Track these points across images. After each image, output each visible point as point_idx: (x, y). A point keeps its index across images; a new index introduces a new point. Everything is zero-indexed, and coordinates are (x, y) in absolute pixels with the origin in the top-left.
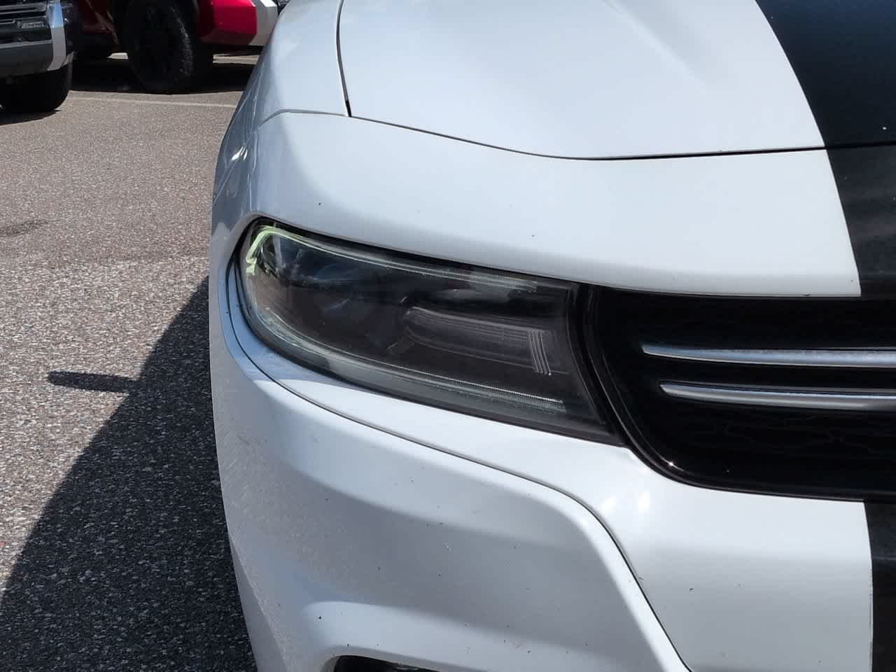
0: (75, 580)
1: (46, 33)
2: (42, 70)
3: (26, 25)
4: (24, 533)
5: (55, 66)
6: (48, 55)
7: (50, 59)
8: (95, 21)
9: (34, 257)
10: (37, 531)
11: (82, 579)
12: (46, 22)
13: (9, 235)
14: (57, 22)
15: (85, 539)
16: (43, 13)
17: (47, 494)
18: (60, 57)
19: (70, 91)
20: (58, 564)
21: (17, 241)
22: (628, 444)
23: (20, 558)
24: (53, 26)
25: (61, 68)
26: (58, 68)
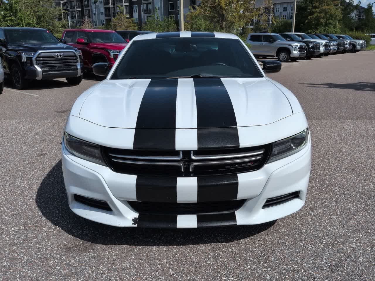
0: (54, 180)
1: (77, 69)
2: (76, 76)
3: (73, 67)
4: (48, 172)
5: (78, 76)
6: (77, 73)
7: (77, 74)
8: (89, 65)
9: (65, 118)
10: (51, 172)
11: (56, 180)
12: (77, 67)
13: (62, 113)
14: (79, 67)
15: (58, 173)
16: (76, 65)
17: (54, 165)
18: (80, 74)
19: (83, 80)
20: (52, 177)
21: (63, 114)
22: (108, 167)
23: (46, 176)
24: (78, 68)
25: (80, 76)
26: (79, 76)
